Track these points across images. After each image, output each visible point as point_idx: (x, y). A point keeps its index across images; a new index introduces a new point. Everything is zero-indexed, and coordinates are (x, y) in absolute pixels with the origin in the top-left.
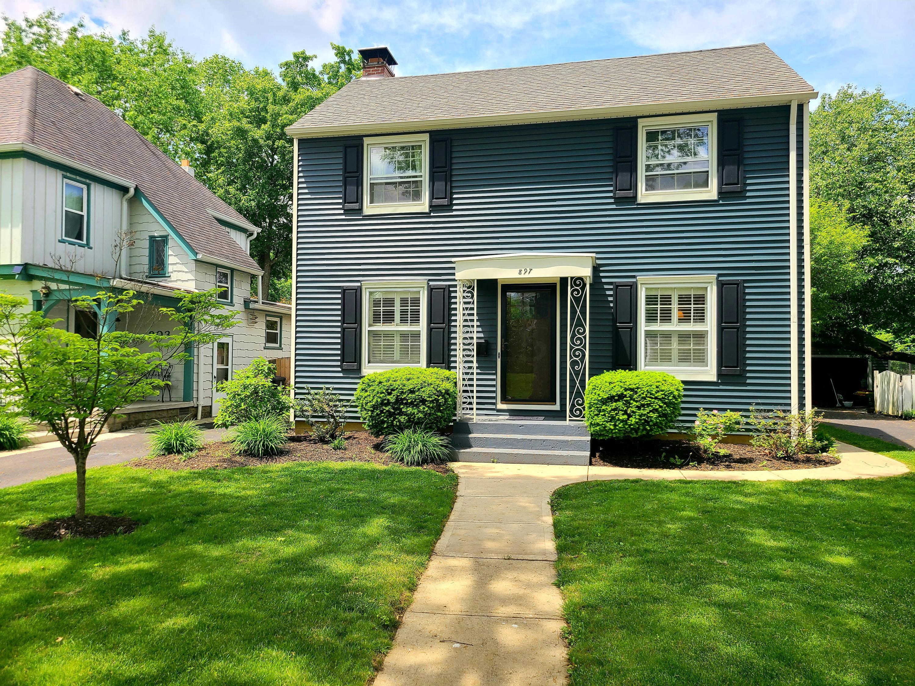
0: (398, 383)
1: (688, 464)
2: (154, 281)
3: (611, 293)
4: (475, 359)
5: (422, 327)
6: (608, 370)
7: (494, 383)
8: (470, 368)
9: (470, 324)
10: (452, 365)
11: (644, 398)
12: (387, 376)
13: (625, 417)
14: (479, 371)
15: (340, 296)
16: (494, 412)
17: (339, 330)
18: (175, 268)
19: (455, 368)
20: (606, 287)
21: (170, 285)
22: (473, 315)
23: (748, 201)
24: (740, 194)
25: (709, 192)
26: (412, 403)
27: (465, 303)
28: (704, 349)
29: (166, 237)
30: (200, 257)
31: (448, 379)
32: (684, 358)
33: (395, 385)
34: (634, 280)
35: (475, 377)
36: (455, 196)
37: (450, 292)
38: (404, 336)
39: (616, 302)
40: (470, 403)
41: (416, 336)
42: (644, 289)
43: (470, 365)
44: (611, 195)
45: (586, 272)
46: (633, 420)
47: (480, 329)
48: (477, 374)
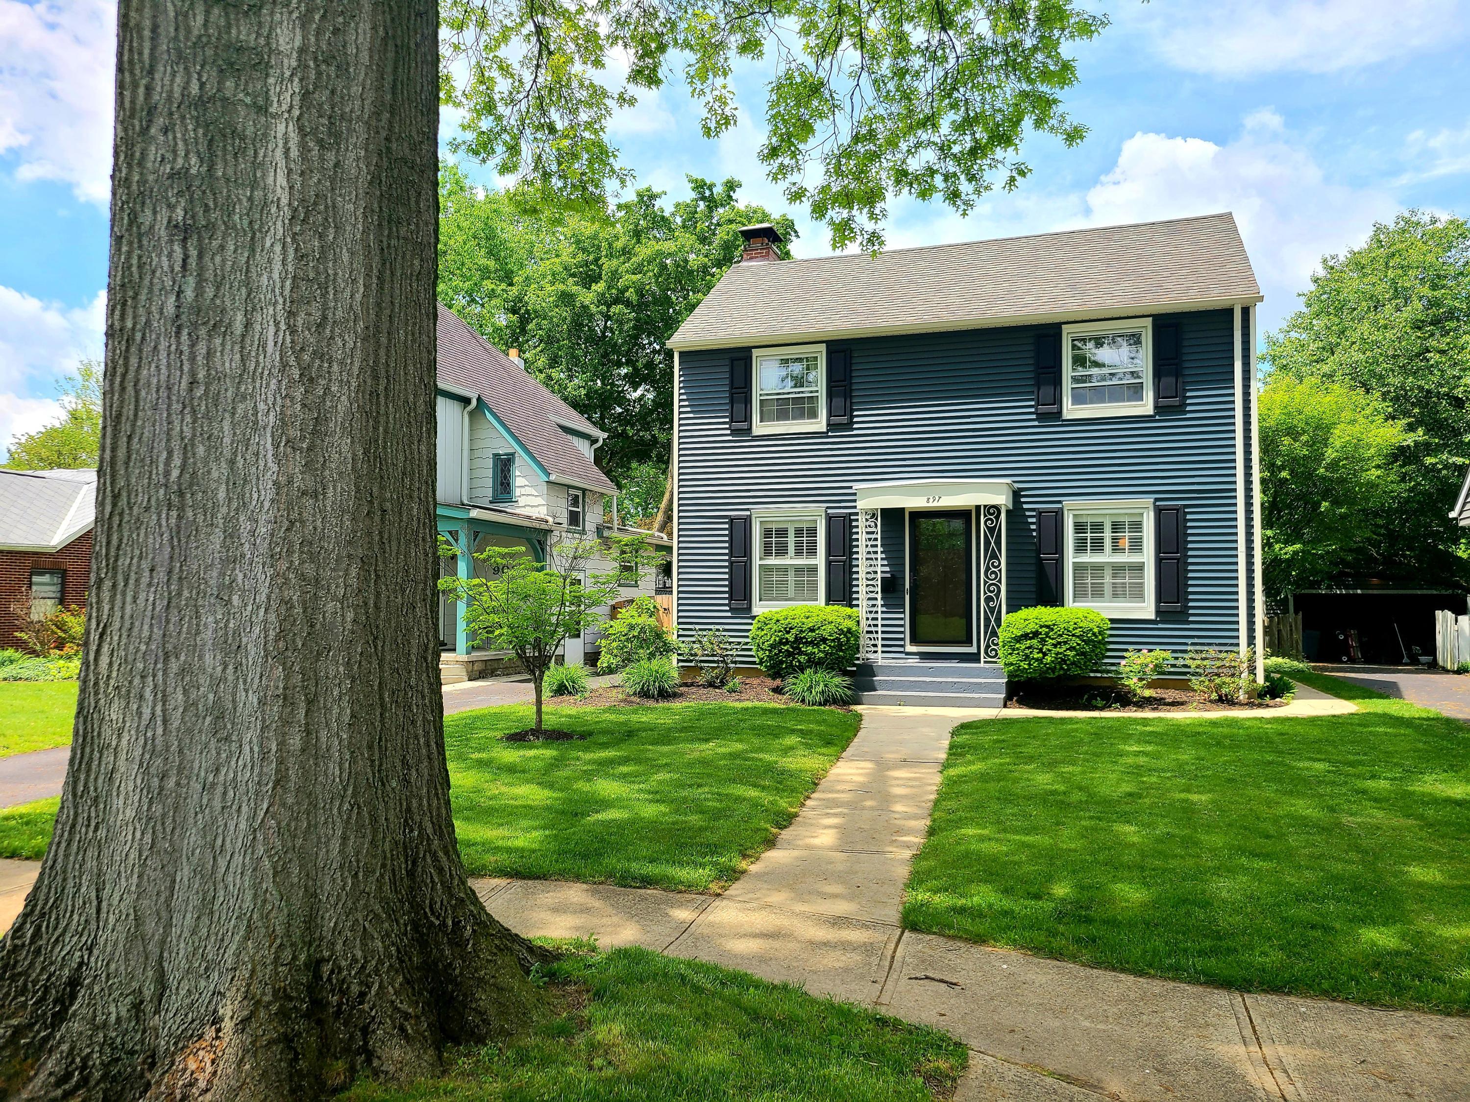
0: (797, 621)
1: (1110, 706)
2: (501, 506)
3: (1034, 520)
4: (879, 596)
5: (820, 560)
6: (1027, 607)
7: (902, 622)
8: (874, 606)
9: (873, 556)
10: (854, 602)
11: (1061, 636)
12: (785, 613)
13: (1041, 655)
14: (884, 609)
15: (727, 526)
16: (903, 656)
17: (727, 564)
18: (523, 491)
19: (858, 606)
20: (1027, 513)
21: (517, 511)
22: (876, 546)
23: (1188, 416)
24: (1180, 409)
25: (1144, 406)
26: (812, 642)
27: (868, 533)
28: (1141, 583)
29: (513, 454)
30: (553, 478)
31: (850, 617)
32: (1117, 593)
33: (794, 623)
34: (1060, 506)
35: (879, 616)
36: (855, 413)
37: (851, 521)
38: (799, 570)
39: (1039, 530)
40: (875, 646)
41: (813, 570)
42: (1071, 516)
43: (874, 602)
44: (1033, 410)
45: (1003, 499)
46: (1048, 659)
47: (886, 562)
48: (883, 612)
